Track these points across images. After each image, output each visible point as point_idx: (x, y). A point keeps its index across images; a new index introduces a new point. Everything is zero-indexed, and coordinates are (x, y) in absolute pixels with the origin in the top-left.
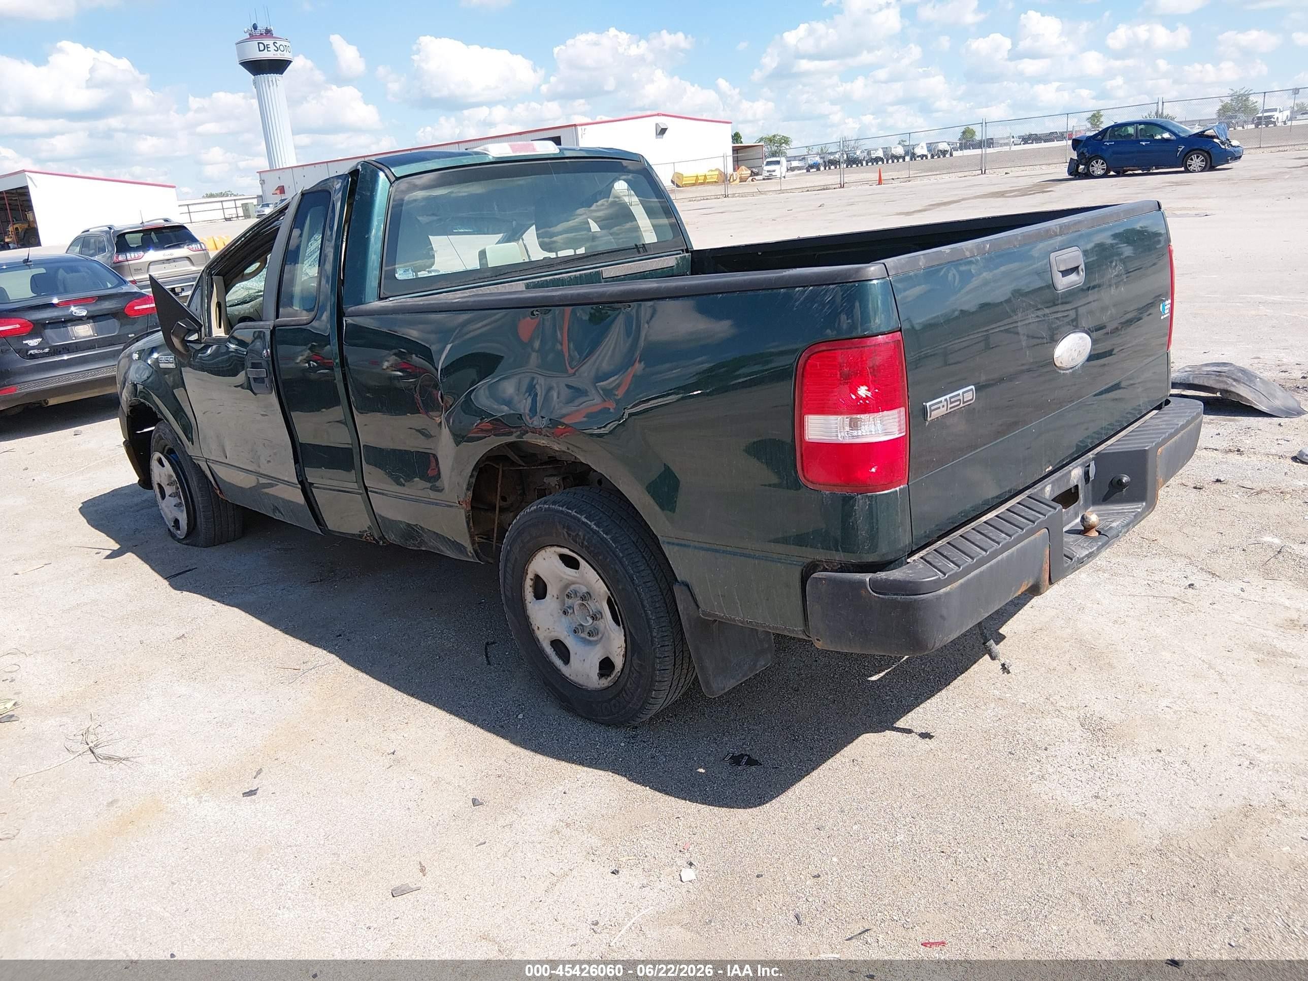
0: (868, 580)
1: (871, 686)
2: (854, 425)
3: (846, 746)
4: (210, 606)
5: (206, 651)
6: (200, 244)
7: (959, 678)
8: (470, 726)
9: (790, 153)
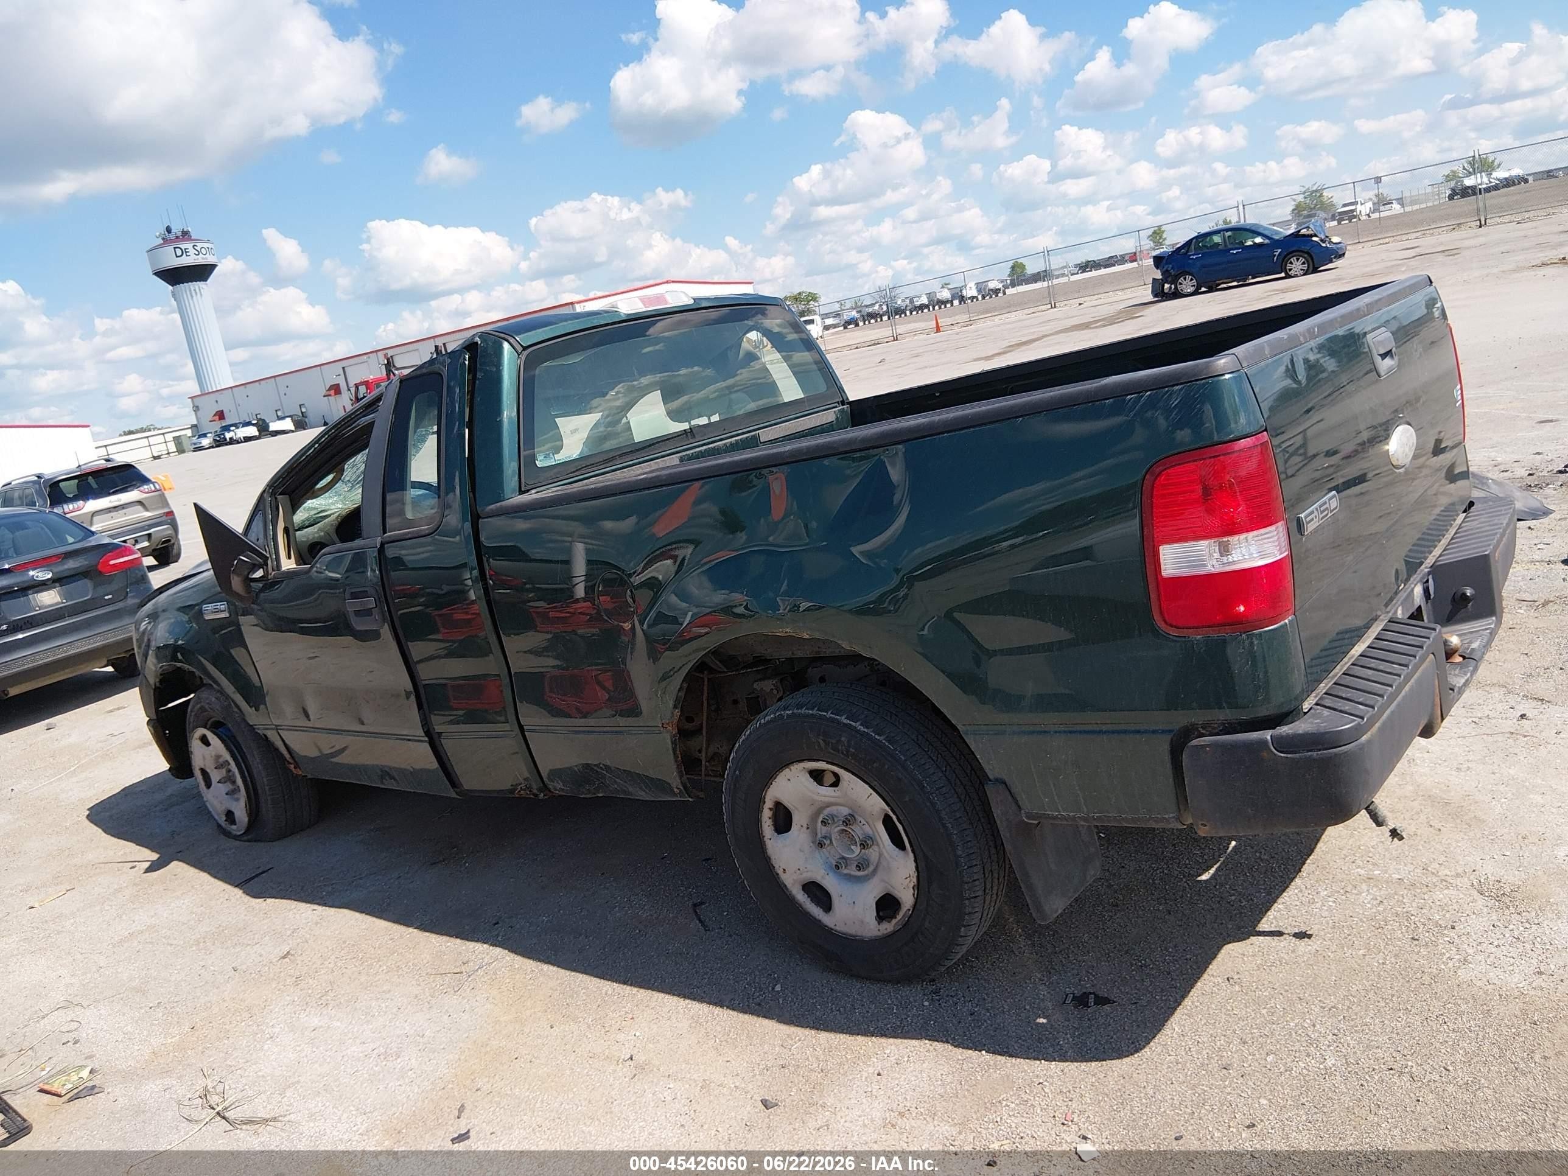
0: (1269, 738)
1: (1206, 887)
2: (1225, 550)
3: (1210, 963)
4: (310, 912)
5: (327, 967)
6: (153, 483)
7: (1308, 861)
8: (717, 1010)
9: (824, 310)
